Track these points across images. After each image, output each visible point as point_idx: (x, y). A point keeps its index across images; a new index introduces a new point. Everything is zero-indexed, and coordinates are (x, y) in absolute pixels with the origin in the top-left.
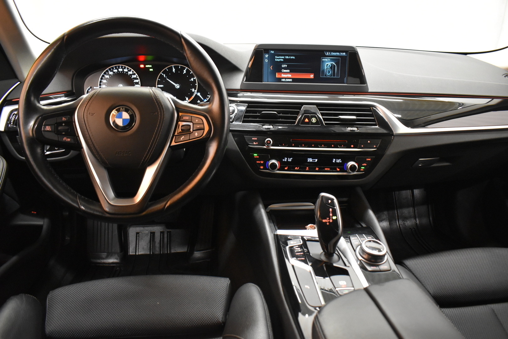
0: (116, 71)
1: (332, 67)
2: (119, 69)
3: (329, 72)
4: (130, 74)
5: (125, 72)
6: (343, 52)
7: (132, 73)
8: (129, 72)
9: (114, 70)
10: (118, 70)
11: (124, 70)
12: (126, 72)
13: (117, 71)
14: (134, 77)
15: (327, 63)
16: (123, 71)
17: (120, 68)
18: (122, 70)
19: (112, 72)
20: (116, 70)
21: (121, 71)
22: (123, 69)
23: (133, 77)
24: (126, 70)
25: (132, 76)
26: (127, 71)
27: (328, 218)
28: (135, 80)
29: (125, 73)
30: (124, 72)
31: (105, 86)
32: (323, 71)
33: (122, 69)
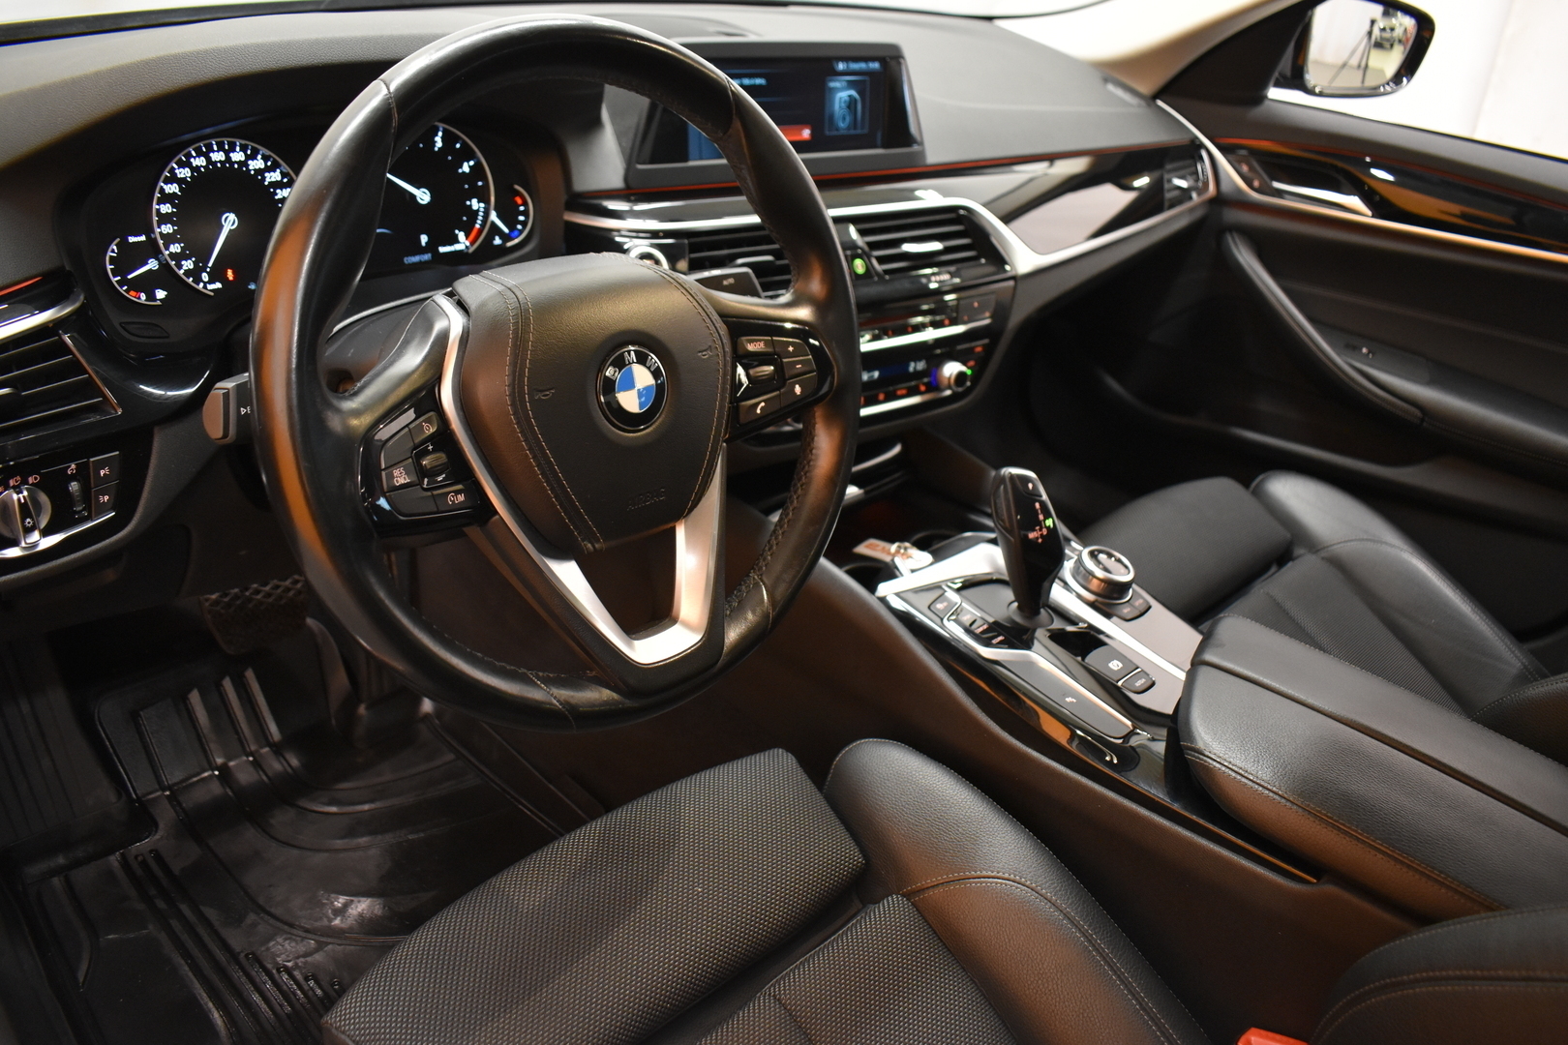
0: (200, 162)
1: (851, 104)
2: (211, 155)
3: (844, 119)
4: (255, 170)
5: (236, 162)
6: (873, 59)
7: (263, 166)
8: (250, 162)
9: (192, 160)
10: (209, 159)
11: (231, 155)
12: (239, 163)
13: (204, 164)
14: (273, 180)
15: (842, 94)
16: (228, 159)
17: (214, 151)
18: (223, 159)
19: (187, 169)
20: (202, 158)
21: (220, 162)
22: (227, 153)
23: (268, 180)
24: (238, 156)
25: (264, 178)
26: (243, 159)
27: (1038, 528)
28: (278, 191)
29: (236, 166)
30: (232, 163)
31: (169, 225)
32: (831, 117)
33: (222, 153)
